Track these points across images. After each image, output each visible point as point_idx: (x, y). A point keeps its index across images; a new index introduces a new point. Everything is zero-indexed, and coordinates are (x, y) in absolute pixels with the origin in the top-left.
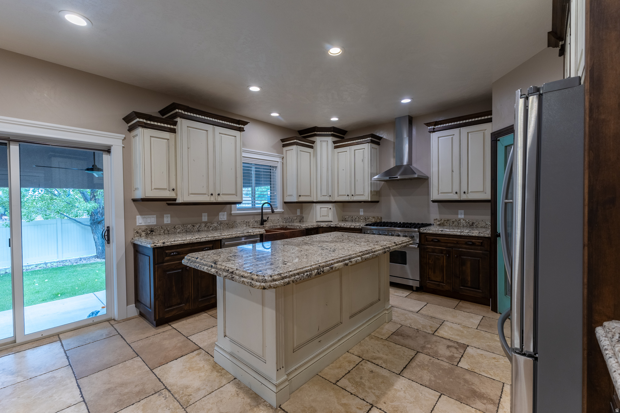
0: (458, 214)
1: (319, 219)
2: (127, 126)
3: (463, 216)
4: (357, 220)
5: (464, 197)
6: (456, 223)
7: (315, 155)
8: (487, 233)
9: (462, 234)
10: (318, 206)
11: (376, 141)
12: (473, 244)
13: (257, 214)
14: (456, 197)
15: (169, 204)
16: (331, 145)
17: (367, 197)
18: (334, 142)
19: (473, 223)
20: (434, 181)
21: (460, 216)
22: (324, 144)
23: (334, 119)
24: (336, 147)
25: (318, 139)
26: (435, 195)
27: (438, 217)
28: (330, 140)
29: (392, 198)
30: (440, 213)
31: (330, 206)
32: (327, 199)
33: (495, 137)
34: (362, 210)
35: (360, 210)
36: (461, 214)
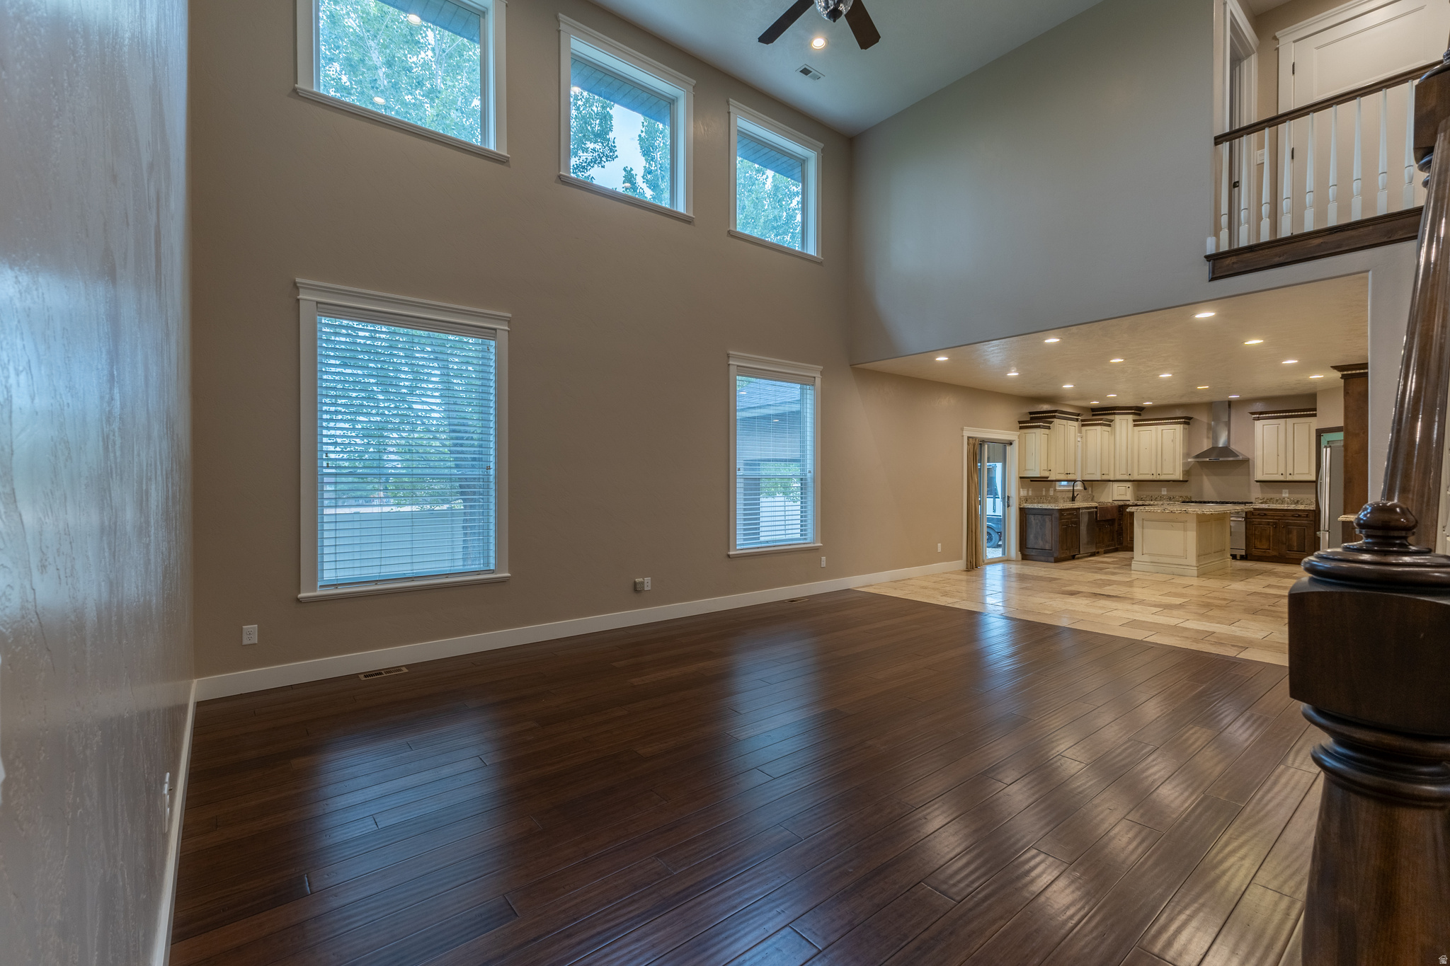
0: (1282, 493)
1: (1115, 499)
2: (1019, 425)
3: (1287, 495)
4: (1159, 498)
5: (1289, 478)
6: (1279, 501)
7: (1113, 433)
8: (1313, 507)
9: (1289, 508)
10: (1116, 485)
11: (1187, 421)
12: (1299, 516)
13: (1069, 491)
14: (1282, 478)
15: (1031, 481)
16: (1131, 423)
17: (1178, 475)
18: (1134, 421)
19: (1298, 499)
20: (1258, 463)
21: (1284, 495)
22: (1124, 423)
24: (1135, 425)
25: (1117, 418)
26: (1259, 476)
27: (1260, 496)
28: (1131, 417)
30: (1262, 492)
31: (1129, 484)
32: (1127, 477)
33: (1320, 433)
34: (1165, 489)
35: (1163, 489)
36: (1286, 493)
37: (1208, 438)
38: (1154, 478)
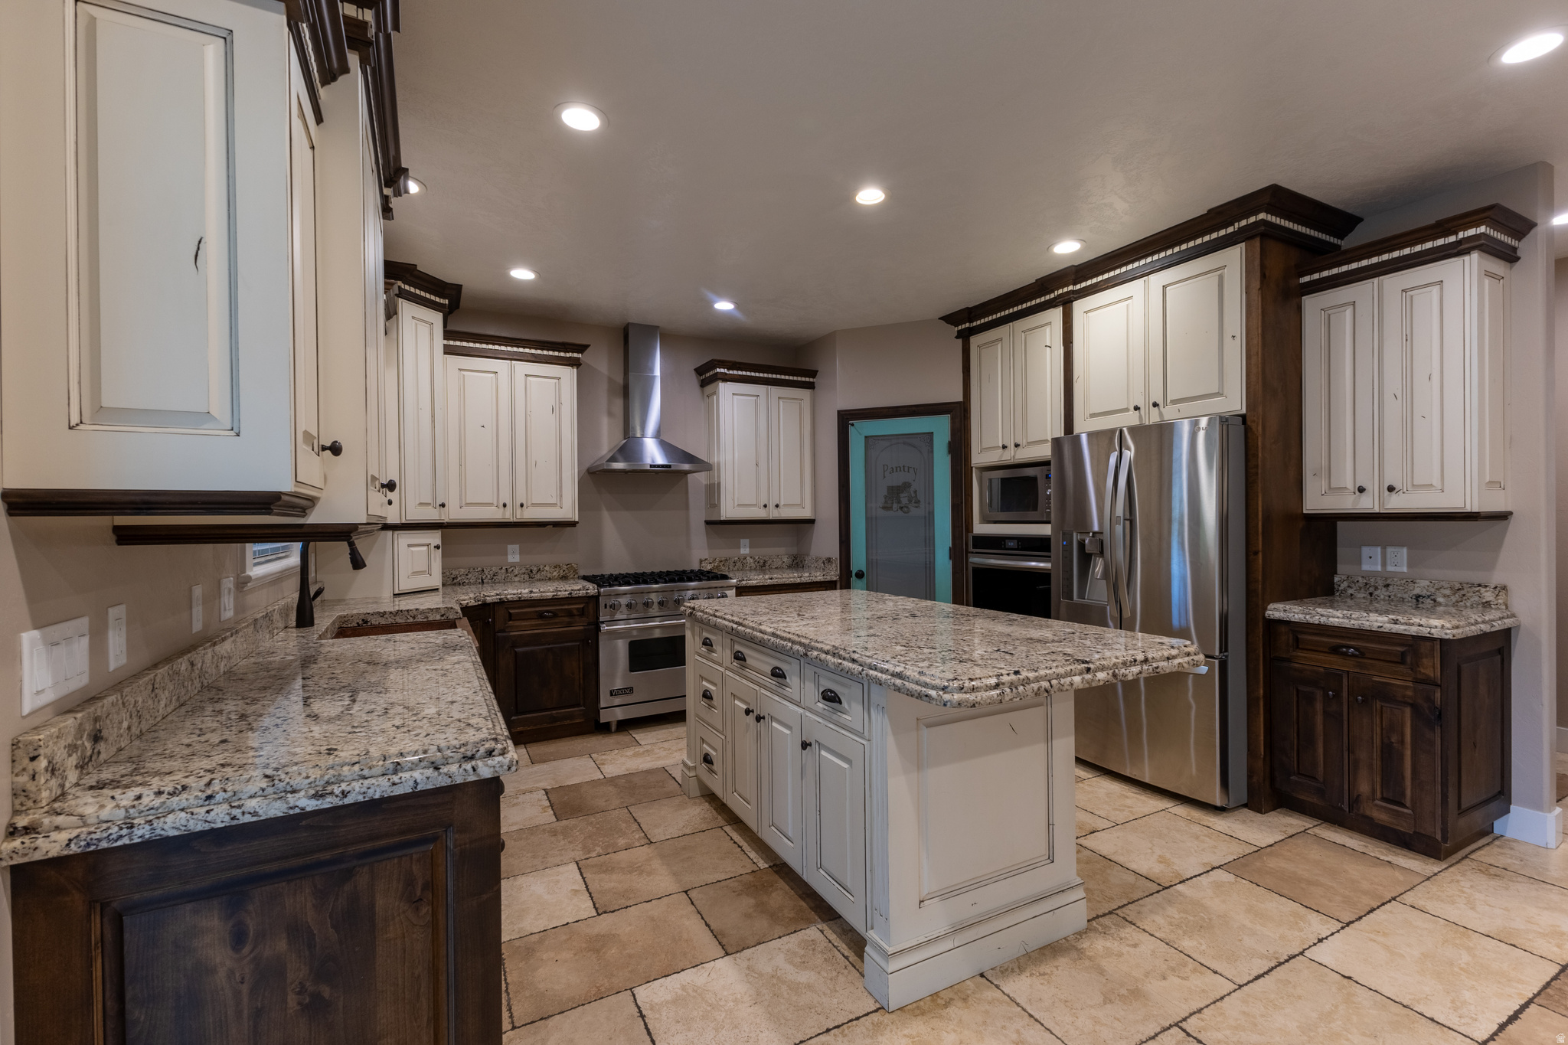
0: (739, 547)
1: (405, 585)
3: (748, 551)
4: (502, 575)
5: (775, 514)
6: (739, 564)
10: (404, 539)
11: (580, 360)
15: (126, 536)
16: (440, 342)
17: (567, 509)
18: (448, 334)
19: (765, 562)
20: (726, 479)
22: (424, 330)
23: (522, 274)
24: (449, 351)
25: (406, 309)
27: (707, 554)
28: (438, 321)
29: (606, 515)
30: (710, 547)
31: (435, 538)
32: (431, 515)
33: (846, 419)
34: (517, 547)
35: (510, 547)
36: (745, 546)
37: (610, 414)
38: (508, 516)
